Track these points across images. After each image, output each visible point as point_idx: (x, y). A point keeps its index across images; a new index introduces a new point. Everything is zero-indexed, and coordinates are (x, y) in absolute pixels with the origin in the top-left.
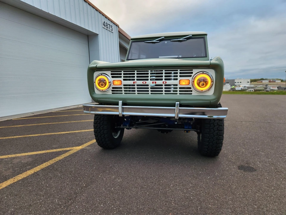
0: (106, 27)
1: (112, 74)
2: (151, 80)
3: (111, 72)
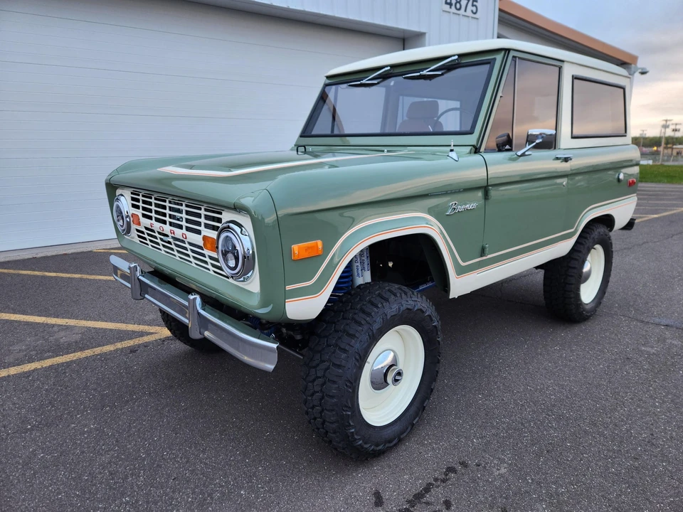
0: (453, 7)
1: (133, 199)
2: (171, 224)
3: (132, 193)
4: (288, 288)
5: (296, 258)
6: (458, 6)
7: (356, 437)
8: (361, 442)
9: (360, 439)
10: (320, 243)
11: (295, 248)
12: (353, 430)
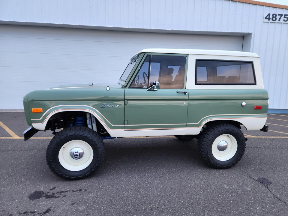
0: (271, 20)
4: (32, 120)
5: (33, 112)
6: (274, 19)
7: (55, 169)
8: (58, 171)
9: (57, 171)
10: (41, 109)
11: (33, 109)
12: (54, 166)
